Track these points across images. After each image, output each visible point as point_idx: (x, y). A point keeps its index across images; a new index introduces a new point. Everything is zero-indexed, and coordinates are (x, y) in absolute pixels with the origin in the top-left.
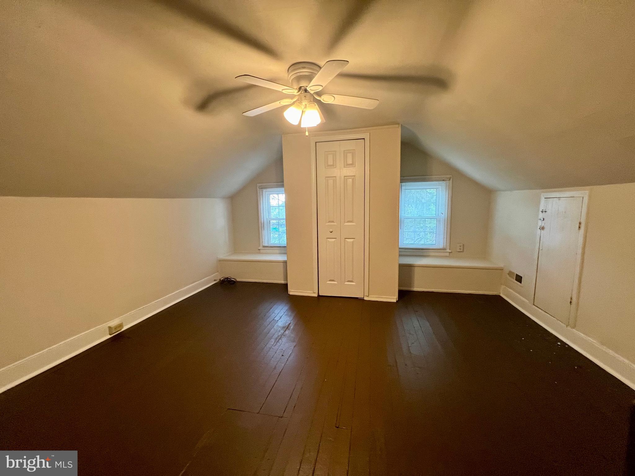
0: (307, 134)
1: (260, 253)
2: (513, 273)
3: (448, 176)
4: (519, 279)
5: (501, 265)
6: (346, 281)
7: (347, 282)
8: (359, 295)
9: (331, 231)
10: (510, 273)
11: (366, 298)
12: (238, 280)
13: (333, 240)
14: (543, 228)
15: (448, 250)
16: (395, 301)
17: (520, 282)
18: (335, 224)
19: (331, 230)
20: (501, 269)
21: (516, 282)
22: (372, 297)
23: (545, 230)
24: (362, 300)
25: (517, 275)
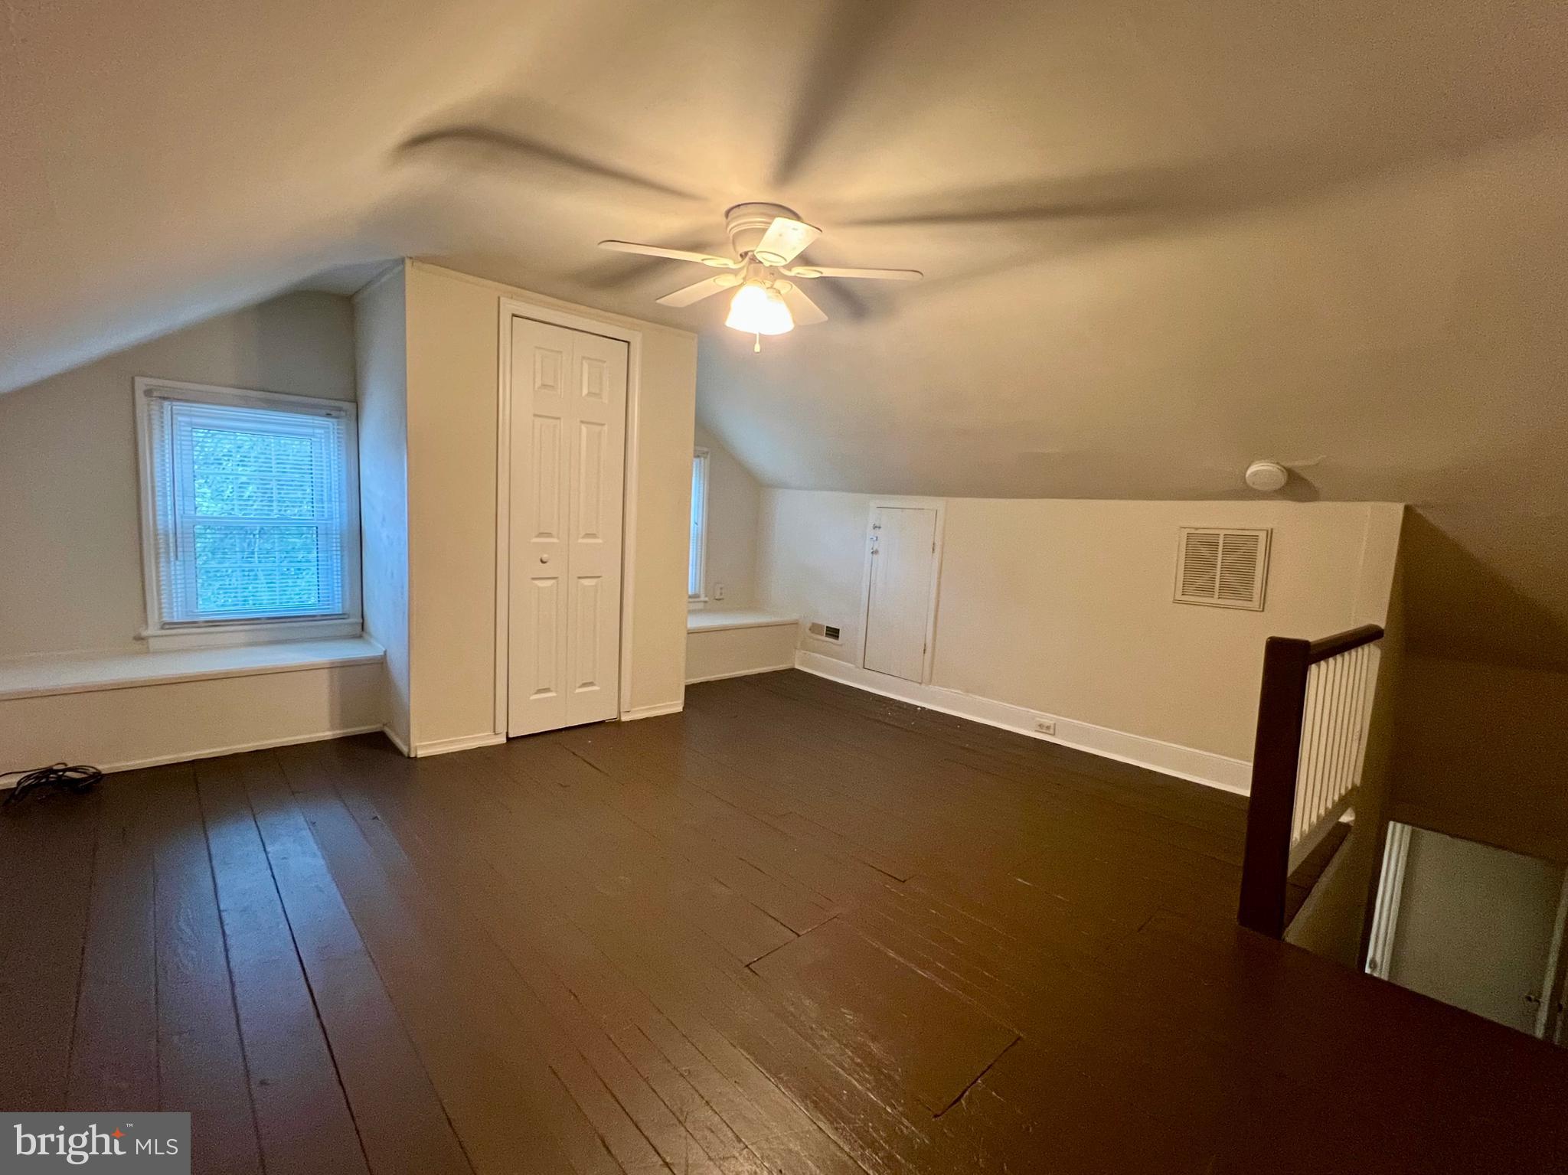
0: (757, 348)
1: (147, 652)
2: (822, 626)
3: (706, 449)
4: (833, 633)
5: (793, 616)
6: (578, 685)
7: (580, 687)
8: (606, 714)
9: (544, 560)
10: (815, 628)
11: (625, 718)
12: (105, 768)
13: (549, 583)
14: (875, 552)
15: (703, 598)
16: (679, 709)
17: (837, 637)
18: (555, 540)
19: (545, 557)
20: (795, 623)
21: (828, 639)
22: (635, 711)
23: (880, 553)
24: (616, 724)
25: (827, 627)
